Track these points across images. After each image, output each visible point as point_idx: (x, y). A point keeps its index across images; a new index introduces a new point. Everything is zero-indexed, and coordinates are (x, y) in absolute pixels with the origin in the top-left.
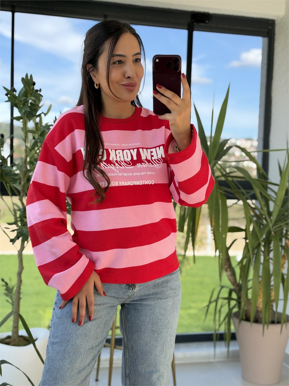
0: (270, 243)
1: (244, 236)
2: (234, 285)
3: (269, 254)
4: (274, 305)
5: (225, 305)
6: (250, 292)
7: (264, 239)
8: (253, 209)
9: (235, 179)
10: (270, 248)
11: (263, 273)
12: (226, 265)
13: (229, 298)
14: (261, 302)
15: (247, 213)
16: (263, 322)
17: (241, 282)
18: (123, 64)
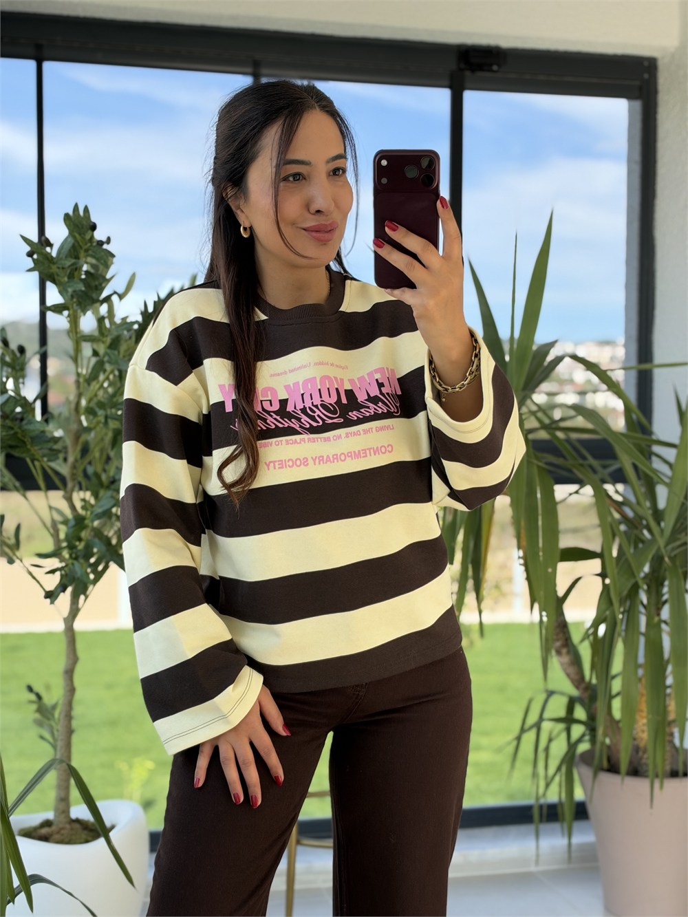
0: (662, 585)
1: (599, 570)
2: (577, 687)
3: (659, 610)
4: (676, 731)
5: (559, 734)
6: (617, 704)
7: (646, 576)
8: (619, 506)
9: (574, 436)
10: (663, 595)
11: (646, 656)
12: (558, 640)
13: (569, 720)
14: (644, 725)
15: (603, 514)
16: (651, 773)
17: (594, 681)
18: (304, 180)
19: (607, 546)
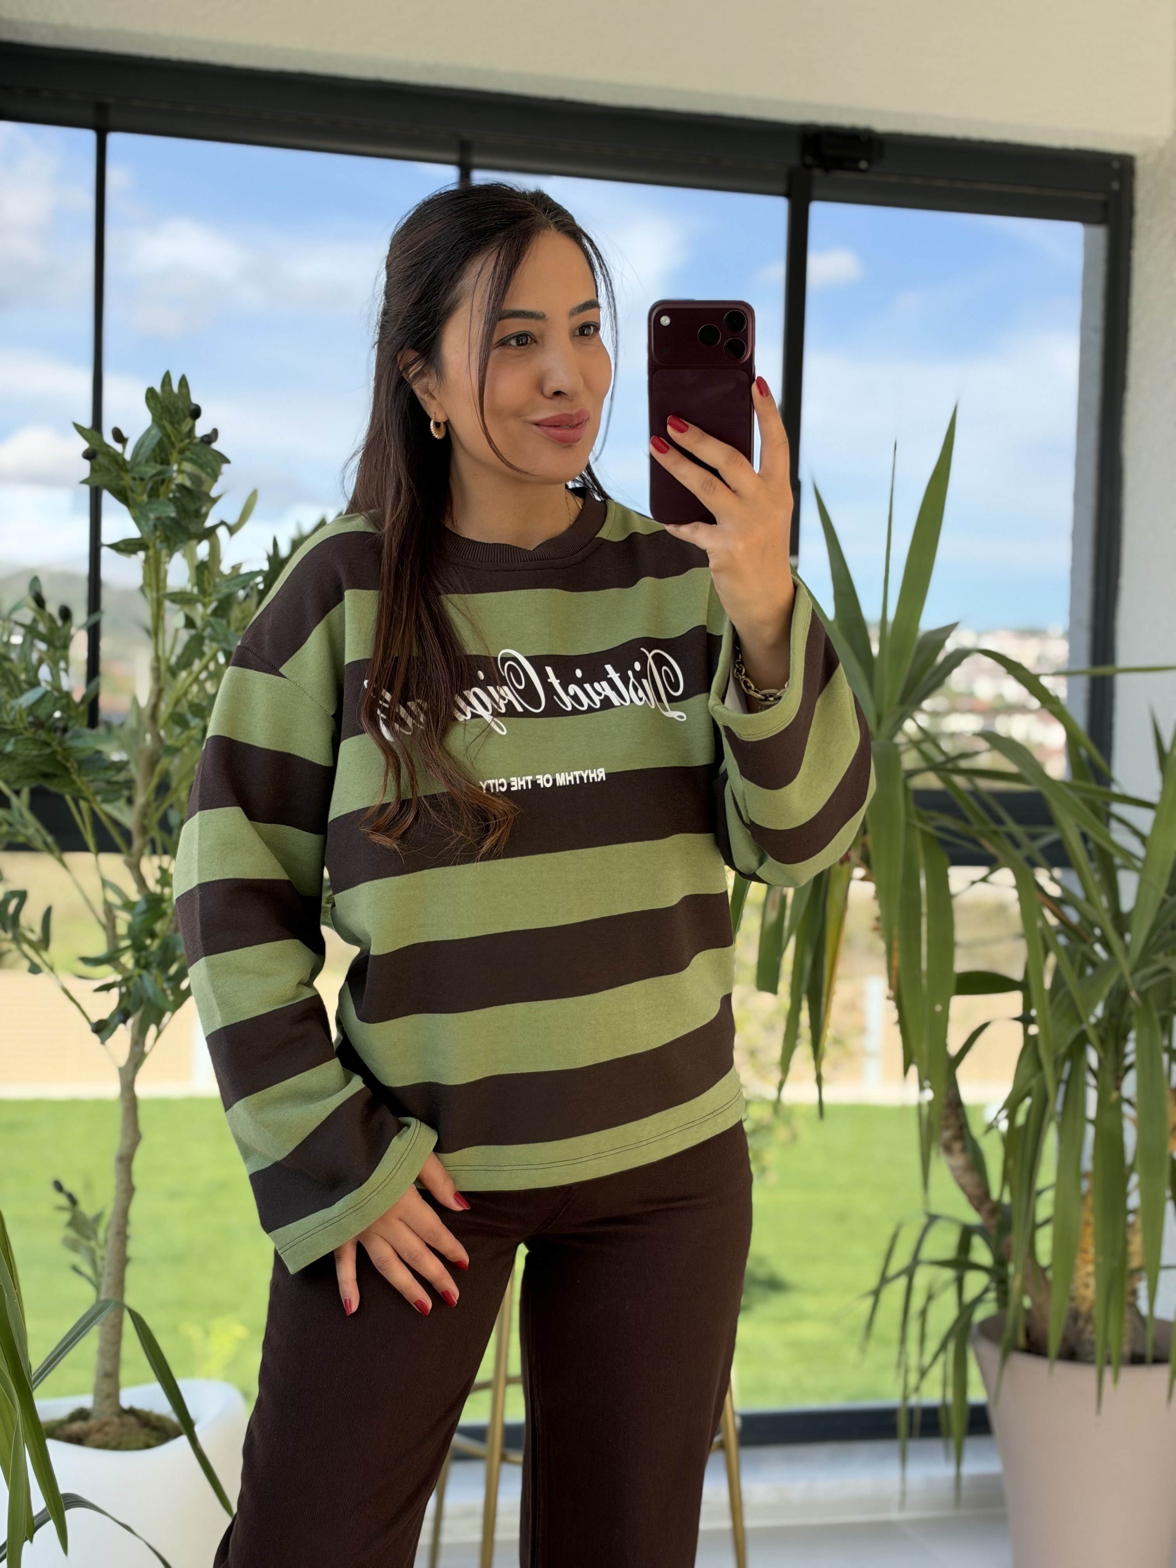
0: (1125, 1039)
1: (1018, 1011)
2: (978, 1209)
3: (1118, 1080)
4: (1142, 1288)
5: (943, 1289)
6: (1044, 1239)
7: (1099, 1022)
8: (1056, 904)
10: (1125, 1056)
11: (1095, 1158)
12: (947, 1128)
13: (962, 1263)
14: (1088, 1275)
15: (1030, 918)
16: (1099, 1356)
17: (1007, 1199)
18: (534, 344)
19: (1033, 968)
